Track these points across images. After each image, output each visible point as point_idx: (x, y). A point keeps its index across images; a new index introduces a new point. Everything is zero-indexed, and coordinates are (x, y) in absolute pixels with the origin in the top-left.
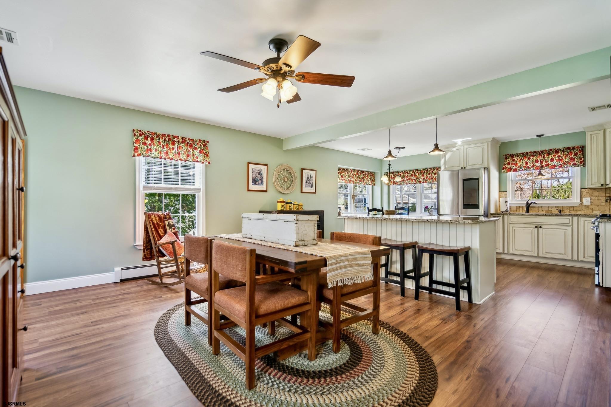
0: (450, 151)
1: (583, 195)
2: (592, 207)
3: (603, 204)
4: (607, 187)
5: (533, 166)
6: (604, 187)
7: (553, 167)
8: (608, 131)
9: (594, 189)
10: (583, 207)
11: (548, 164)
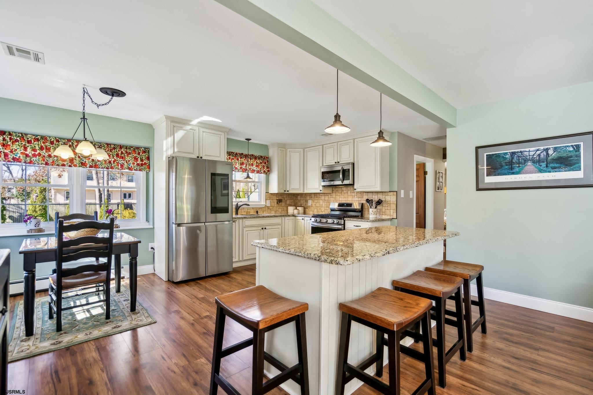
0: (181, 128)
1: (267, 198)
2: (270, 208)
3: (276, 206)
4: (287, 192)
5: (241, 168)
6: (286, 192)
7: (253, 171)
8: (288, 150)
9: (271, 194)
10: (266, 208)
11: (250, 169)
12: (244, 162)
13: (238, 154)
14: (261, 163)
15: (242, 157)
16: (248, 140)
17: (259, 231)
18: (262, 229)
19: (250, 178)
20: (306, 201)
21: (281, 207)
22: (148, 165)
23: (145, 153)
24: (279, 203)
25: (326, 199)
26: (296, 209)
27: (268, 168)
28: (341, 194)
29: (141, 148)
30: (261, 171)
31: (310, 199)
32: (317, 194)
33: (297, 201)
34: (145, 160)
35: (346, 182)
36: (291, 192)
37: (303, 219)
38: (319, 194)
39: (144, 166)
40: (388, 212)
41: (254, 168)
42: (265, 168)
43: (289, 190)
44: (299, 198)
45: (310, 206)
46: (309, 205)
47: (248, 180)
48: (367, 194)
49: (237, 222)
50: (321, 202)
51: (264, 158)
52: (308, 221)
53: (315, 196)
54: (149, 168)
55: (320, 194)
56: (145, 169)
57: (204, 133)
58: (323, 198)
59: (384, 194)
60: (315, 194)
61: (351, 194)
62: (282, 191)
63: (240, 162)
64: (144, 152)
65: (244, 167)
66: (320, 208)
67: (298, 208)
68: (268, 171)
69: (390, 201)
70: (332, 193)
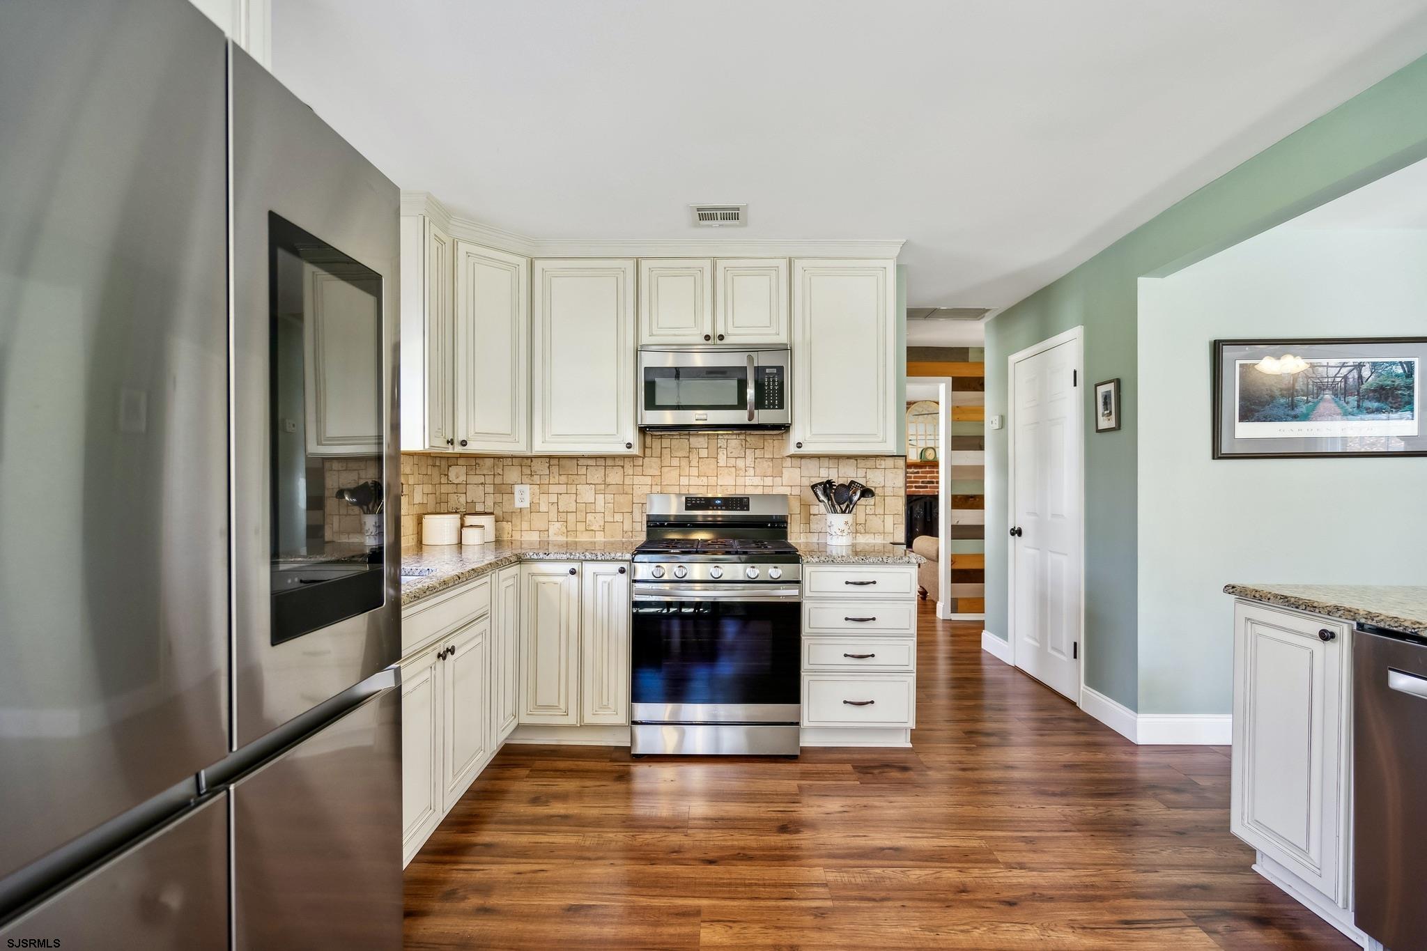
8: (463, 247)
17: (428, 673)
18: (443, 657)
20: (504, 490)
25: (609, 480)
26: (465, 525)
28: (684, 462)
31: (525, 479)
32: (563, 462)
33: (451, 489)
35: (768, 416)
37: (573, 572)
38: (575, 461)
43: (469, 438)
45: (525, 512)
46: (518, 504)
50: (587, 494)
52: (600, 579)
53: (555, 469)
55: (581, 462)
58: (596, 475)
61: (732, 462)
66: (581, 516)
67: (471, 520)
69: (884, 487)
70: (644, 457)
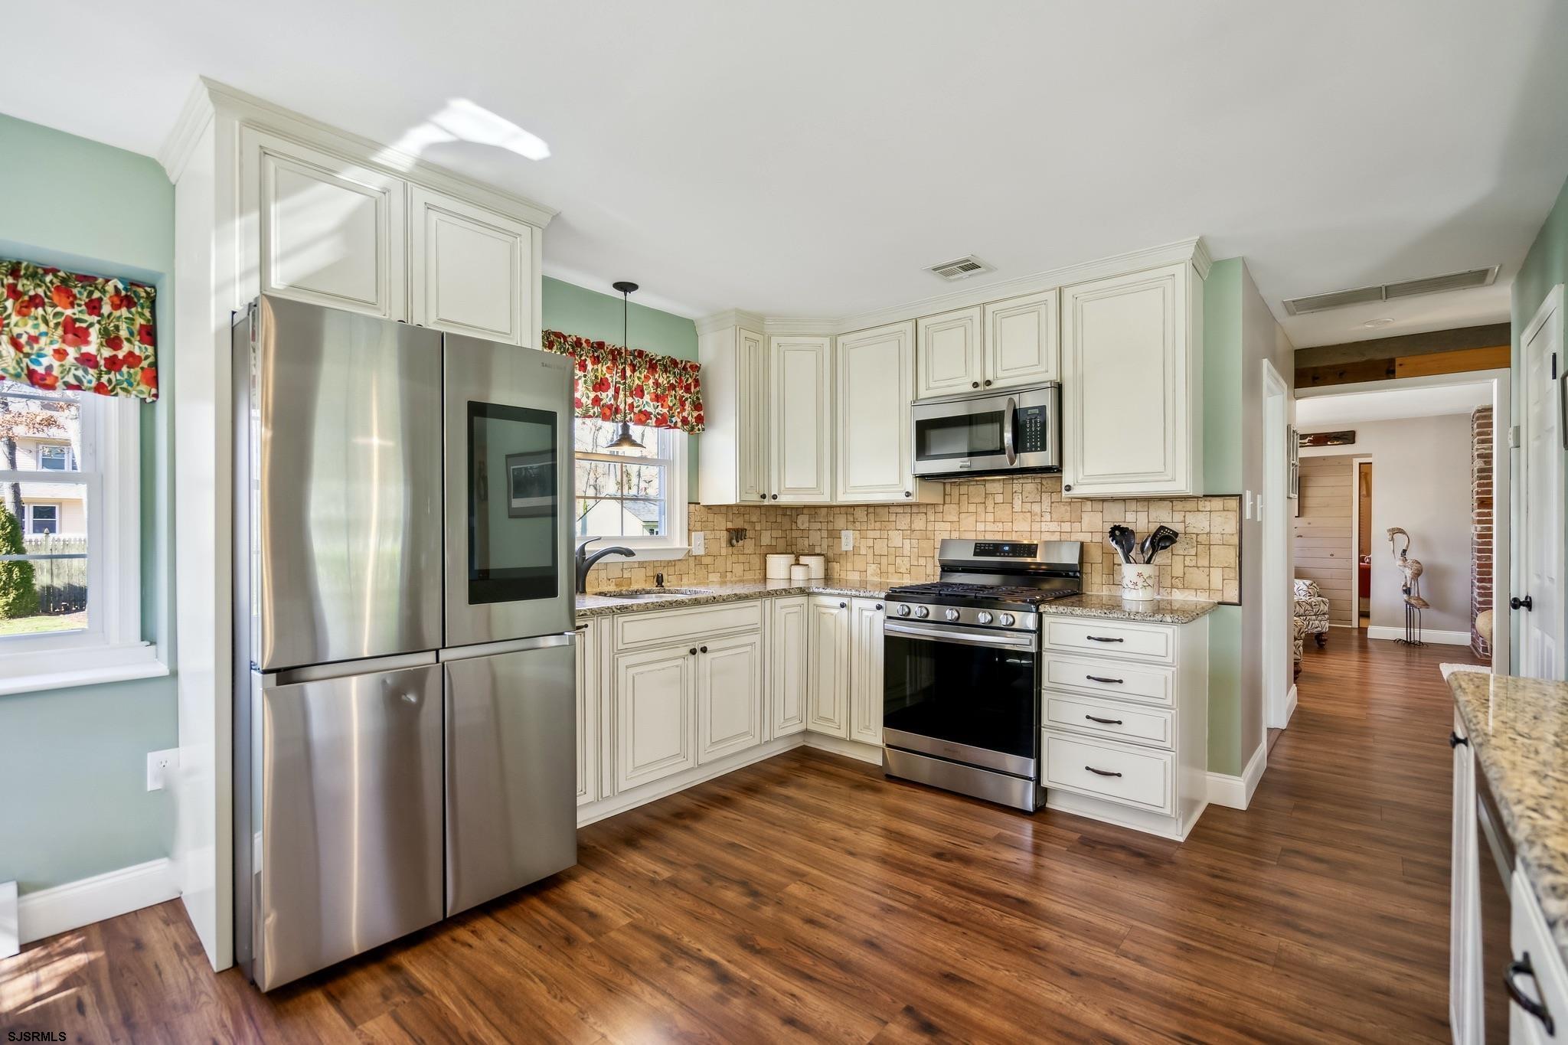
1: (692, 523)
2: (707, 560)
3: (724, 552)
4: (773, 502)
5: (596, 401)
6: (766, 502)
7: (643, 418)
8: (774, 341)
9: (709, 507)
10: (692, 562)
11: (632, 406)
12: (610, 380)
13: (584, 345)
14: (672, 387)
15: (598, 357)
16: (626, 287)
17: (680, 662)
18: (693, 652)
19: (634, 444)
20: (834, 535)
21: (742, 558)
22: (145, 364)
23: (129, 307)
24: (734, 542)
25: (915, 526)
26: (797, 564)
27: (697, 406)
28: (981, 508)
29: (107, 281)
30: (674, 420)
31: (850, 526)
32: (879, 510)
33: (795, 534)
34: (128, 340)
35: (1030, 459)
36: (784, 500)
37: (843, 606)
39: (125, 369)
40: (1198, 577)
41: (647, 403)
42: (686, 407)
43: (780, 493)
44: (803, 521)
45: (849, 554)
46: (844, 548)
47: (626, 450)
48: (1098, 506)
49: (589, 631)
50: (896, 539)
51: (685, 368)
52: (865, 613)
53: (871, 516)
54: (154, 380)
55: (892, 510)
56: (131, 385)
57: (434, 216)
58: (903, 522)
59: (1178, 505)
60: (871, 510)
61: (1028, 506)
62: (753, 498)
63: (591, 375)
64: (125, 300)
65: (607, 397)
66: (891, 559)
67: (803, 560)
68: (700, 419)
69: (1209, 533)
70: (944, 504)
